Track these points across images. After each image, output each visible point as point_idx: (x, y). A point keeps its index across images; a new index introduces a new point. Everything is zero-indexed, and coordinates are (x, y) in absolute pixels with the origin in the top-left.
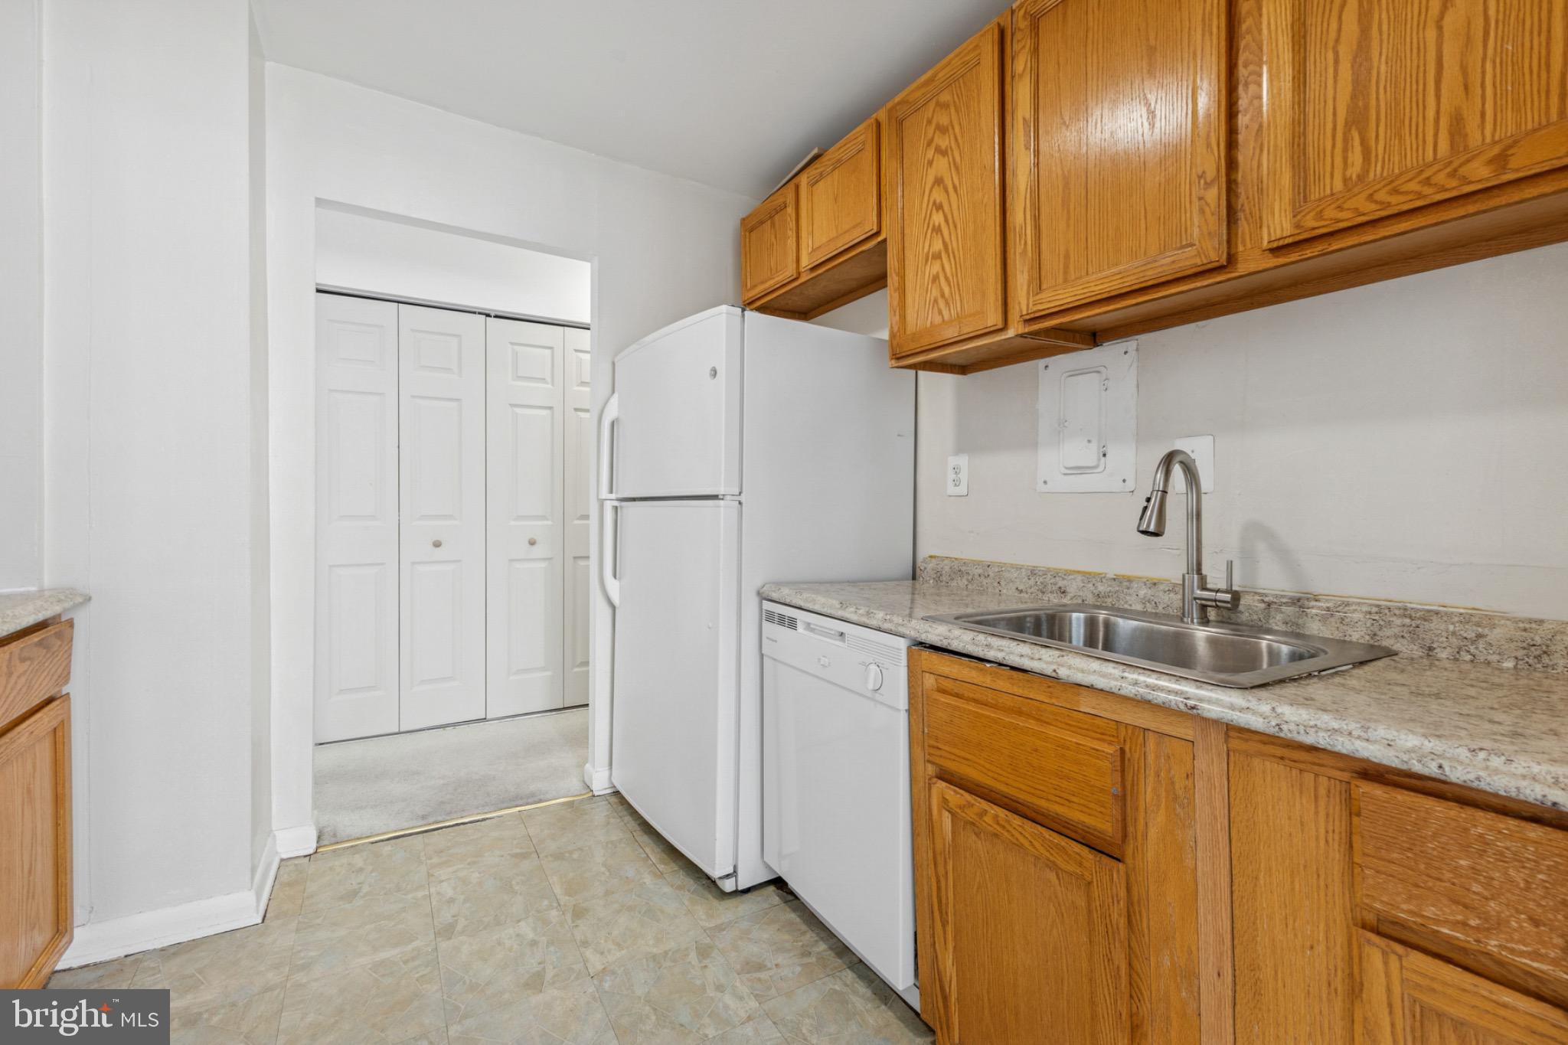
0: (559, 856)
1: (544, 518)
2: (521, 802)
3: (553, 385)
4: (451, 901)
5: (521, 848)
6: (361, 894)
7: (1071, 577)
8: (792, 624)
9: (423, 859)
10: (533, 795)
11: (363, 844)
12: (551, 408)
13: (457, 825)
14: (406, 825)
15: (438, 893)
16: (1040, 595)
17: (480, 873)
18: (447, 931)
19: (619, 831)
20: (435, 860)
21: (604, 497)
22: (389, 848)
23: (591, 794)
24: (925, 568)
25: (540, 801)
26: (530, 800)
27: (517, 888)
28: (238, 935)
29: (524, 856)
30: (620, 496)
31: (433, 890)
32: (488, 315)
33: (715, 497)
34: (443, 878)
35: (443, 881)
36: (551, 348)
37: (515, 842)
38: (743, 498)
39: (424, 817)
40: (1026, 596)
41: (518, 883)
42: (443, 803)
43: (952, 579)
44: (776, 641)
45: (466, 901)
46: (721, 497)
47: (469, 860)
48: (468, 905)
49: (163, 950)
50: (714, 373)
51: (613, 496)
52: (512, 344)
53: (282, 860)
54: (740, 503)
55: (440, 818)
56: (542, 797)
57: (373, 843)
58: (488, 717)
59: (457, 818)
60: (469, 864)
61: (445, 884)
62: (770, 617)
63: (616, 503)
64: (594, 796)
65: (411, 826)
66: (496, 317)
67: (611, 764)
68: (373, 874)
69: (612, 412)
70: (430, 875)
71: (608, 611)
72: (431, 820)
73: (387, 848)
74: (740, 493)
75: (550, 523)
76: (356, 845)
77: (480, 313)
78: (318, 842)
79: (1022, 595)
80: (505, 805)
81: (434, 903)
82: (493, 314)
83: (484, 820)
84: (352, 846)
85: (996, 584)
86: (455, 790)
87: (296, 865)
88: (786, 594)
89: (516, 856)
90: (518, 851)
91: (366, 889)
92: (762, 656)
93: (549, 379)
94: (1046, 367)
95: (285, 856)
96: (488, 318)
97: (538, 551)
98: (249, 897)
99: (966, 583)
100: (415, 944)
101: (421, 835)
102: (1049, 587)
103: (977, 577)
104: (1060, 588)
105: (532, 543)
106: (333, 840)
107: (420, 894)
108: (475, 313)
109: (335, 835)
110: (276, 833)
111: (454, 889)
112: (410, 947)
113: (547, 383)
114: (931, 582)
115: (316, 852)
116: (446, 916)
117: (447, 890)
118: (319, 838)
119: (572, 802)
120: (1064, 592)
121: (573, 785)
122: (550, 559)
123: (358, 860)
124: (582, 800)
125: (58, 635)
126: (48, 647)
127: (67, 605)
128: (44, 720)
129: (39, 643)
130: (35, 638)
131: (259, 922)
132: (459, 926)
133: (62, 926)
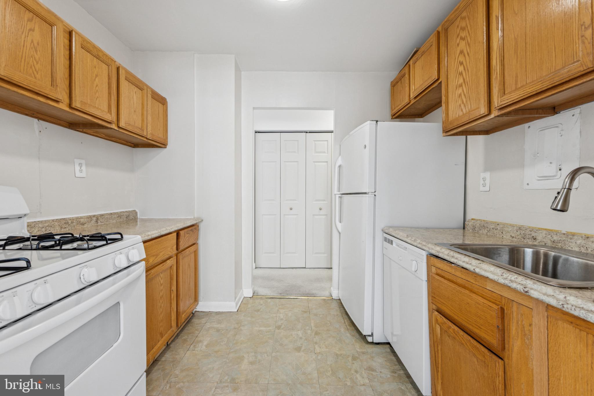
0: (316, 315)
1: (324, 200)
2: (308, 295)
3: (328, 154)
4: (282, 319)
5: (305, 309)
6: (260, 311)
7: (540, 231)
8: (391, 242)
9: (278, 305)
10: (313, 294)
11: (264, 298)
12: (327, 162)
13: (289, 298)
14: (275, 295)
15: (279, 316)
16: (523, 239)
17: (292, 314)
18: (279, 327)
19: (335, 311)
20: (280, 307)
21: (336, 193)
22: (270, 300)
23: (332, 298)
24: (468, 224)
25: (315, 297)
26: (312, 295)
27: (300, 321)
28: (231, 313)
29: (305, 312)
30: (341, 193)
31: (278, 315)
32: (307, 132)
33: (365, 193)
34: (281, 312)
35: (281, 313)
36: (327, 141)
37: (304, 307)
38: (376, 194)
39: (280, 294)
40: (516, 240)
41: (301, 320)
42: (286, 291)
43: (480, 230)
44: (387, 249)
45: (286, 320)
46: (367, 193)
47: (290, 309)
48: (286, 322)
49: (216, 312)
50: (365, 147)
51: (339, 193)
52: (314, 141)
53: (244, 297)
54: (375, 195)
55: (285, 295)
56: (316, 295)
57: (266, 298)
58: (306, 267)
59: (289, 296)
60: (289, 310)
61: (281, 314)
62: (386, 240)
63: (340, 195)
64: (333, 299)
65: (276, 295)
66: (309, 132)
67: (339, 289)
68: (264, 307)
69: (339, 162)
70: (278, 310)
71: (338, 234)
72: (282, 295)
73: (269, 300)
74: (375, 192)
75: (326, 202)
76: (262, 298)
77: (304, 132)
78: (253, 294)
79: (513, 239)
80: (303, 295)
81: (277, 319)
82: (308, 132)
83: (297, 298)
84: (261, 298)
85: (501, 233)
86: (291, 288)
87: (247, 299)
88: (391, 231)
89: (303, 311)
90: (304, 310)
91: (261, 310)
92: (383, 254)
93: (326, 152)
94: (529, 127)
95: (245, 296)
96: (307, 133)
97: (322, 212)
98: (233, 304)
99: (487, 232)
100: (270, 328)
101: (279, 299)
102: (527, 236)
103: (492, 229)
104: (533, 237)
105: (320, 209)
106: (257, 295)
107: (274, 315)
108: (303, 132)
109: (257, 294)
110: (244, 289)
111: (283, 316)
112: (268, 329)
113: (326, 153)
114: (471, 230)
115: (252, 297)
116: (280, 323)
117: (282, 316)
118: (254, 293)
119: (325, 299)
120: (535, 239)
121: (327, 293)
122: (327, 215)
123: (262, 302)
124: (329, 299)
125: (195, 229)
126: (193, 231)
127: (197, 221)
128: (192, 249)
129: (191, 230)
130: (190, 229)
131: (236, 311)
132: (282, 327)
133: (196, 300)
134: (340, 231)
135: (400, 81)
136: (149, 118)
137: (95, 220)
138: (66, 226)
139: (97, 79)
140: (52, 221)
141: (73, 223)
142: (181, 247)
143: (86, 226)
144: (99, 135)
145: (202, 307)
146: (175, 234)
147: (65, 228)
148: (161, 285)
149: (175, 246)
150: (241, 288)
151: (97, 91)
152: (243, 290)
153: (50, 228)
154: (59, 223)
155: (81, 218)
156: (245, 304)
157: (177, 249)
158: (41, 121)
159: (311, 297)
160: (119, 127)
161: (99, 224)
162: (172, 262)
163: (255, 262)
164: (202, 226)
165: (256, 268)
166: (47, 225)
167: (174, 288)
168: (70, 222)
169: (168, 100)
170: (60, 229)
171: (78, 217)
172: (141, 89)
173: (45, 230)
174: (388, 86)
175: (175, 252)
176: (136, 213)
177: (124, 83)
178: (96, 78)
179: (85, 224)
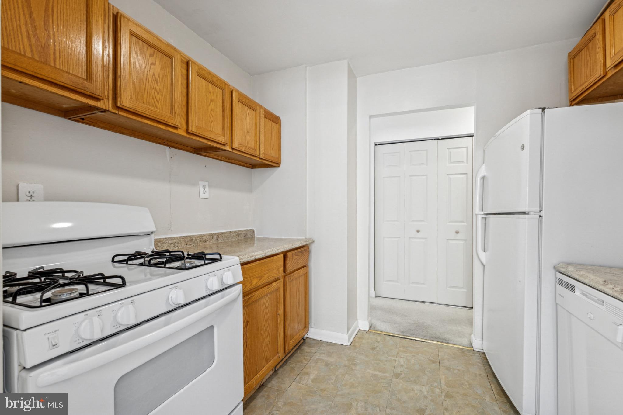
0: (448, 369)
1: (462, 222)
2: (439, 340)
3: (467, 163)
4: (402, 366)
5: (433, 359)
6: (376, 350)
8: (572, 289)
9: (398, 347)
10: (445, 340)
11: (382, 334)
12: (466, 174)
13: (413, 339)
14: (396, 333)
15: (399, 361)
17: (415, 361)
18: (397, 376)
19: (478, 369)
20: (401, 349)
21: (477, 213)
22: (389, 338)
23: (472, 349)
25: (448, 343)
26: (443, 341)
27: (427, 373)
28: (343, 347)
29: (434, 362)
30: (486, 212)
31: (397, 359)
32: (438, 139)
33: (524, 213)
34: (402, 356)
35: (401, 357)
36: (466, 147)
37: (432, 355)
38: (542, 214)
39: (402, 332)
41: (428, 371)
42: (410, 330)
44: (563, 297)
45: (407, 368)
46: (526, 213)
47: (413, 354)
48: (407, 370)
49: (327, 342)
50: (523, 147)
51: (482, 213)
52: (448, 149)
53: (360, 330)
54: (540, 216)
55: (408, 335)
56: (449, 342)
57: (385, 335)
58: (438, 303)
59: (414, 337)
60: (412, 355)
61: (402, 359)
62: (561, 282)
63: (484, 216)
64: (473, 350)
65: (398, 334)
66: (442, 139)
67: (482, 339)
68: (382, 345)
69: (483, 172)
70: (398, 353)
71: (482, 267)
72: (405, 334)
73: (388, 338)
74: (540, 211)
75: (465, 224)
76: (380, 333)
77: (435, 139)
78: (370, 328)
80: (432, 339)
81: (396, 364)
82: (440, 138)
83: (423, 342)
84: (379, 333)
86: (416, 326)
87: (363, 333)
88: (571, 270)
89: (429, 360)
90: (432, 359)
91: (378, 349)
92: (557, 304)
93: (465, 161)
95: (361, 329)
96: (438, 141)
97: (459, 236)
98: (346, 336)
100: (386, 374)
101: (400, 338)
105: (457, 233)
106: (374, 329)
107: (393, 358)
108: (433, 139)
109: (375, 328)
111: (404, 362)
112: (384, 375)
113: (464, 163)
115: (369, 331)
116: (399, 370)
117: (402, 361)
118: (370, 327)
119: (463, 349)
121: (465, 342)
122: (466, 240)
123: (379, 339)
124: (468, 350)
125: (305, 250)
126: (302, 253)
127: (307, 243)
128: (302, 271)
129: (300, 252)
130: (299, 250)
131: (349, 345)
132: (402, 376)
133: (306, 326)
134: (484, 262)
135: (585, 48)
136: (262, 137)
137: (216, 238)
138: (190, 243)
139: (211, 104)
140: (179, 238)
141: (197, 240)
142: (289, 270)
143: (208, 243)
144: (220, 158)
145: (313, 333)
146: (282, 256)
147: (190, 244)
148: (267, 308)
149: (282, 268)
150: (357, 319)
151: (212, 115)
152: (358, 321)
153: (177, 244)
154: (185, 240)
155: (204, 235)
156: (359, 338)
157: (284, 271)
158: (172, 149)
159: (442, 342)
160: (232, 149)
161: (219, 242)
162: (278, 284)
163: (375, 290)
164: (314, 248)
165: (376, 297)
166: (175, 241)
167: (281, 312)
168: (194, 239)
169: (281, 119)
170: (186, 245)
171: (202, 235)
172: (254, 110)
173: (173, 246)
174: (564, 58)
175: (281, 273)
176: (254, 232)
177: (237, 106)
178: (211, 102)
179: (207, 241)
